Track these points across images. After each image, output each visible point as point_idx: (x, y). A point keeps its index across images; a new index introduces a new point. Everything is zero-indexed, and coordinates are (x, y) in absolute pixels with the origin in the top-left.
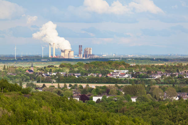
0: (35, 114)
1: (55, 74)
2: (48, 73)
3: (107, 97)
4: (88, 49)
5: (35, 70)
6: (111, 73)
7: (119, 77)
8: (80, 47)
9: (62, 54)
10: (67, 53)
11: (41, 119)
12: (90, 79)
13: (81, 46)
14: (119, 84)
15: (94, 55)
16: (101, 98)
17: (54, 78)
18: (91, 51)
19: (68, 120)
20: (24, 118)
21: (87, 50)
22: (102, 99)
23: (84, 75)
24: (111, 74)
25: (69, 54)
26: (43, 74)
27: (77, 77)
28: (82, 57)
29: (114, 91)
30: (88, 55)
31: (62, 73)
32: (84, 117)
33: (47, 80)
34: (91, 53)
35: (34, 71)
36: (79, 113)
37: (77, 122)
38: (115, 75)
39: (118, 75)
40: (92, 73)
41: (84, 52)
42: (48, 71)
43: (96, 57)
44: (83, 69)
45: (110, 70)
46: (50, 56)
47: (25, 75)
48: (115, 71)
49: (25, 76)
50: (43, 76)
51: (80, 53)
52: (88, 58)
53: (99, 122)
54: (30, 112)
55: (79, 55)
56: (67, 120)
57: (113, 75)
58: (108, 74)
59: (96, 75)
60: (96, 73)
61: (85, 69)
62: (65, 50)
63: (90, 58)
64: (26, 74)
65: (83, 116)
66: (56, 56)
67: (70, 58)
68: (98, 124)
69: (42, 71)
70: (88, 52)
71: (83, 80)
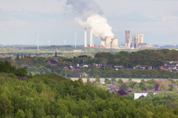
0: (29, 102)
1: (87, 66)
2: (78, 65)
3: (155, 94)
4: (138, 36)
5: (60, 61)
6: (166, 65)
7: (177, 70)
8: (127, 32)
9: (103, 43)
10: (108, 41)
11: (38, 109)
12: (135, 73)
13: (129, 31)
14: (175, 79)
15: (146, 44)
16: (145, 95)
17: (85, 71)
18: (142, 38)
19: (77, 110)
20: (13, 107)
21: (136, 38)
22: (147, 96)
23: (128, 68)
24: (165, 67)
25: (111, 42)
26: (71, 66)
27: (117, 69)
28: (130, 47)
29: (165, 86)
30: (138, 44)
31: (97, 65)
32: (102, 107)
33: (75, 74)
34: (142, 42)
35: (58, 62)
36: (96, 102)
37: (91, 113)
38: (170, 67)
39: (174, 67)
40: (139, 65)
41: (133, 40)
42: (77, 63)
43: (149, 47)
44: (126, 59)
45: (164, 61)
46: (86, 46)
47: (44, 67)
48: (171, 63)
49: (46, 68)
50: (70, 68)
51: (127, 42)
52: (137, 48)
53: (123, 114)
54: (22, 99)
55: (126, 44)
56: (75, 111)
57: (167, 67)
58: (160, 66)
59: (144, 68)
60: (145, 65)
61: (129, 60)
62: (106, 37)
63: (141, 48)
64: (46, 66)
65: (101, 105)
66: (93, 46)
67: (113, 48)
68: (121, 116)
69: (70, 62)
70: (137, 39)
71: (125, 73)
